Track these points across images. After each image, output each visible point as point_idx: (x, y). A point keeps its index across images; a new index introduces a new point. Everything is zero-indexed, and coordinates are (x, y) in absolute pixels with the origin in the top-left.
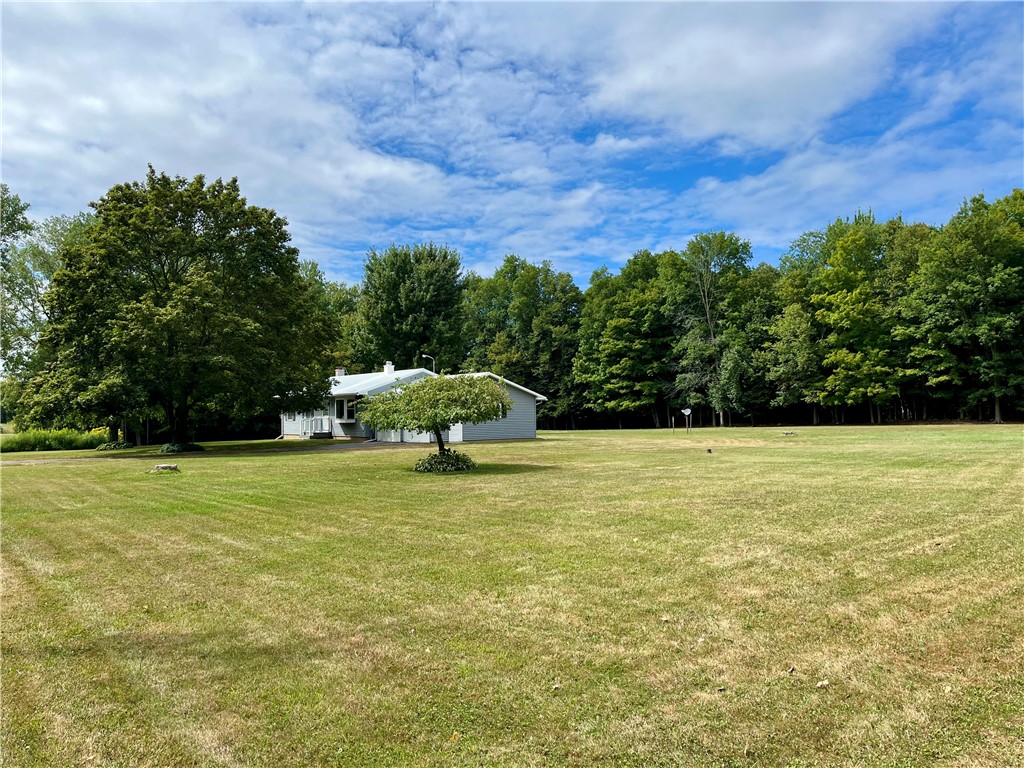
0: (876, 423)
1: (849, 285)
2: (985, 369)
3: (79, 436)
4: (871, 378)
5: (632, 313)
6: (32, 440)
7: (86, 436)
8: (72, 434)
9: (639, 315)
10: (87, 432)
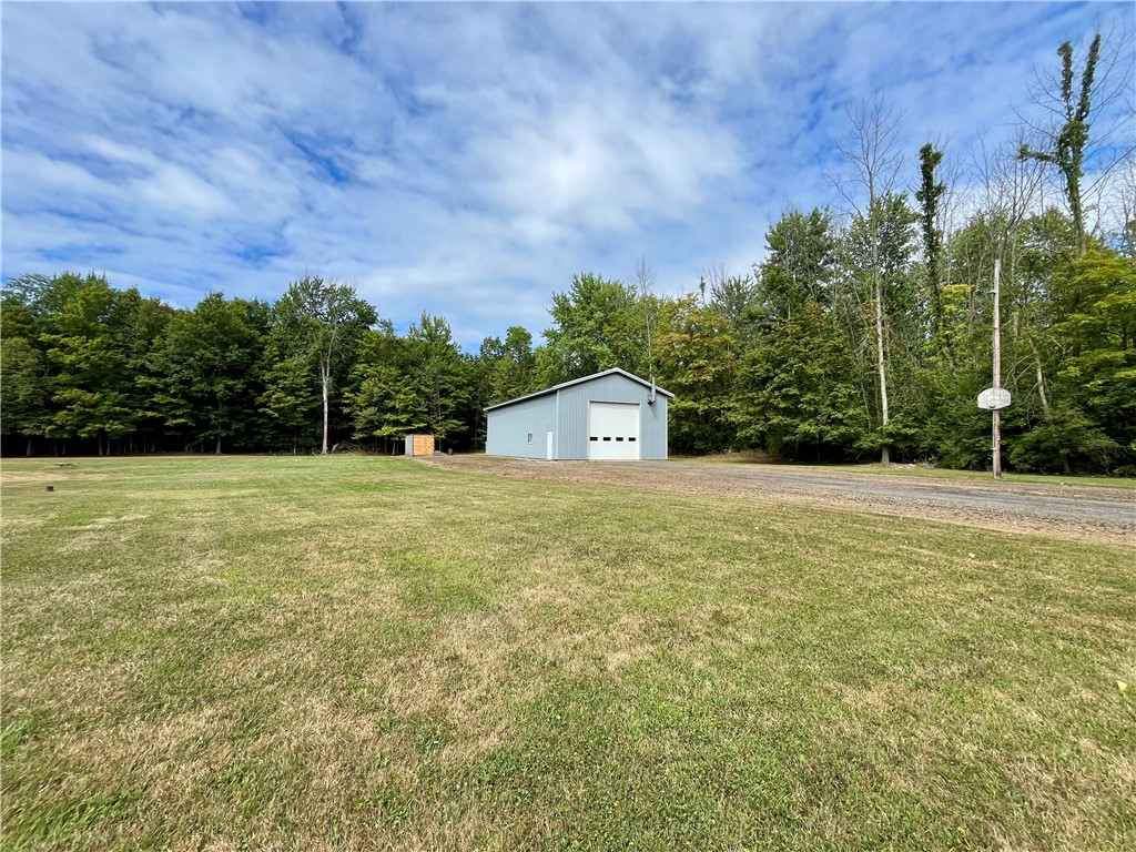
0: (104, 455)
1: (90, 333)
4: (110, 416)
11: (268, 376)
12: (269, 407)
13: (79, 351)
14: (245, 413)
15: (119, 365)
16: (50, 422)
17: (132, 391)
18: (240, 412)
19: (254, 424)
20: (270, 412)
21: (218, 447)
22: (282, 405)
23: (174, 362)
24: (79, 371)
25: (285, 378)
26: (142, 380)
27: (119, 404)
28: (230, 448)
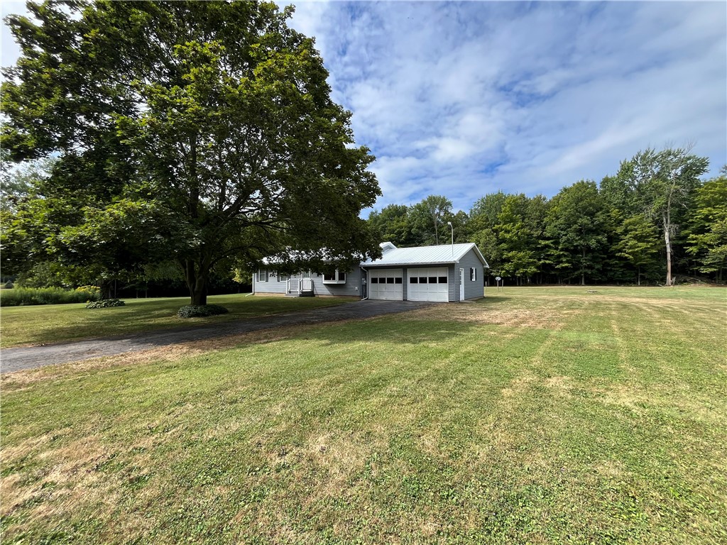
0: (519, 286)
1: (513, 221)
2: (584, 260)
3: (66, 293)
4: (529, 264)
5: (396, 232)
6: (18, 296)
7: (72, 292)
8: (60, 291)
9: (400, 233)
10: (73, 290)
11: (619, 230)
12: (625, 252)
13: (513, 232)
14: (601, 258)
15: (530, 235)
16: (503, 269)
17: (537, 249)
18: (597, 257)
19: (609, 265)
20: (626, 255)
21: (583, 281)
22: (636, 249)
23: (562, 230)
24: (512, 242)
25: (636, 230)
26: (543, 243)
27: (530, 258)
28: (590, 281)
